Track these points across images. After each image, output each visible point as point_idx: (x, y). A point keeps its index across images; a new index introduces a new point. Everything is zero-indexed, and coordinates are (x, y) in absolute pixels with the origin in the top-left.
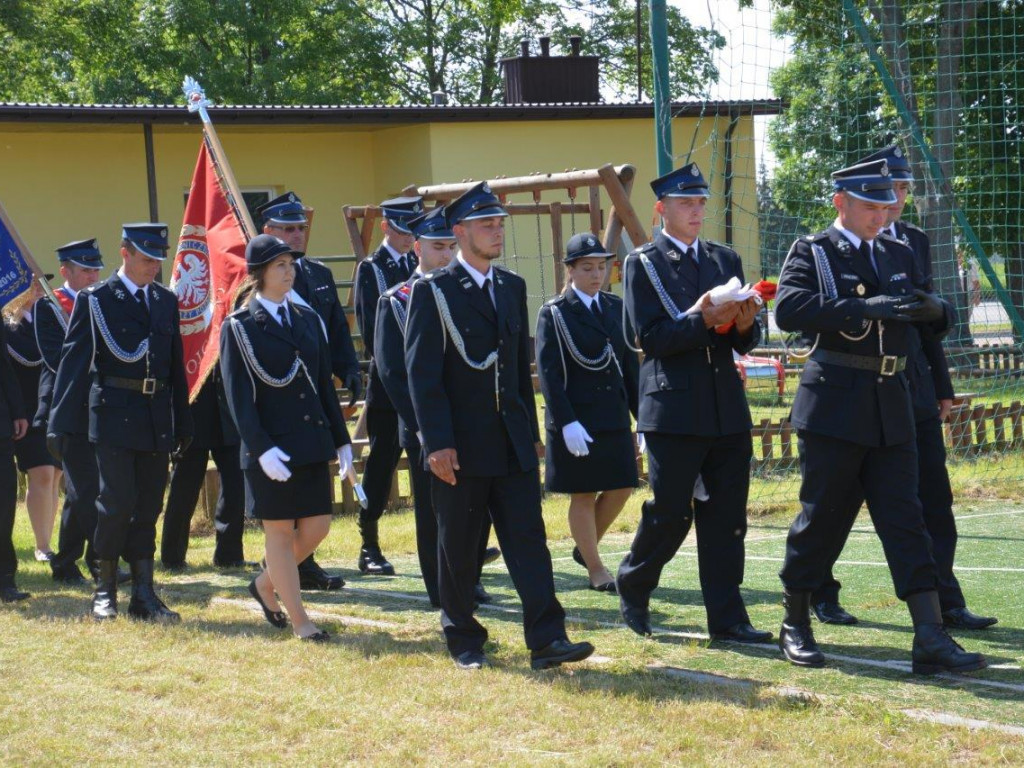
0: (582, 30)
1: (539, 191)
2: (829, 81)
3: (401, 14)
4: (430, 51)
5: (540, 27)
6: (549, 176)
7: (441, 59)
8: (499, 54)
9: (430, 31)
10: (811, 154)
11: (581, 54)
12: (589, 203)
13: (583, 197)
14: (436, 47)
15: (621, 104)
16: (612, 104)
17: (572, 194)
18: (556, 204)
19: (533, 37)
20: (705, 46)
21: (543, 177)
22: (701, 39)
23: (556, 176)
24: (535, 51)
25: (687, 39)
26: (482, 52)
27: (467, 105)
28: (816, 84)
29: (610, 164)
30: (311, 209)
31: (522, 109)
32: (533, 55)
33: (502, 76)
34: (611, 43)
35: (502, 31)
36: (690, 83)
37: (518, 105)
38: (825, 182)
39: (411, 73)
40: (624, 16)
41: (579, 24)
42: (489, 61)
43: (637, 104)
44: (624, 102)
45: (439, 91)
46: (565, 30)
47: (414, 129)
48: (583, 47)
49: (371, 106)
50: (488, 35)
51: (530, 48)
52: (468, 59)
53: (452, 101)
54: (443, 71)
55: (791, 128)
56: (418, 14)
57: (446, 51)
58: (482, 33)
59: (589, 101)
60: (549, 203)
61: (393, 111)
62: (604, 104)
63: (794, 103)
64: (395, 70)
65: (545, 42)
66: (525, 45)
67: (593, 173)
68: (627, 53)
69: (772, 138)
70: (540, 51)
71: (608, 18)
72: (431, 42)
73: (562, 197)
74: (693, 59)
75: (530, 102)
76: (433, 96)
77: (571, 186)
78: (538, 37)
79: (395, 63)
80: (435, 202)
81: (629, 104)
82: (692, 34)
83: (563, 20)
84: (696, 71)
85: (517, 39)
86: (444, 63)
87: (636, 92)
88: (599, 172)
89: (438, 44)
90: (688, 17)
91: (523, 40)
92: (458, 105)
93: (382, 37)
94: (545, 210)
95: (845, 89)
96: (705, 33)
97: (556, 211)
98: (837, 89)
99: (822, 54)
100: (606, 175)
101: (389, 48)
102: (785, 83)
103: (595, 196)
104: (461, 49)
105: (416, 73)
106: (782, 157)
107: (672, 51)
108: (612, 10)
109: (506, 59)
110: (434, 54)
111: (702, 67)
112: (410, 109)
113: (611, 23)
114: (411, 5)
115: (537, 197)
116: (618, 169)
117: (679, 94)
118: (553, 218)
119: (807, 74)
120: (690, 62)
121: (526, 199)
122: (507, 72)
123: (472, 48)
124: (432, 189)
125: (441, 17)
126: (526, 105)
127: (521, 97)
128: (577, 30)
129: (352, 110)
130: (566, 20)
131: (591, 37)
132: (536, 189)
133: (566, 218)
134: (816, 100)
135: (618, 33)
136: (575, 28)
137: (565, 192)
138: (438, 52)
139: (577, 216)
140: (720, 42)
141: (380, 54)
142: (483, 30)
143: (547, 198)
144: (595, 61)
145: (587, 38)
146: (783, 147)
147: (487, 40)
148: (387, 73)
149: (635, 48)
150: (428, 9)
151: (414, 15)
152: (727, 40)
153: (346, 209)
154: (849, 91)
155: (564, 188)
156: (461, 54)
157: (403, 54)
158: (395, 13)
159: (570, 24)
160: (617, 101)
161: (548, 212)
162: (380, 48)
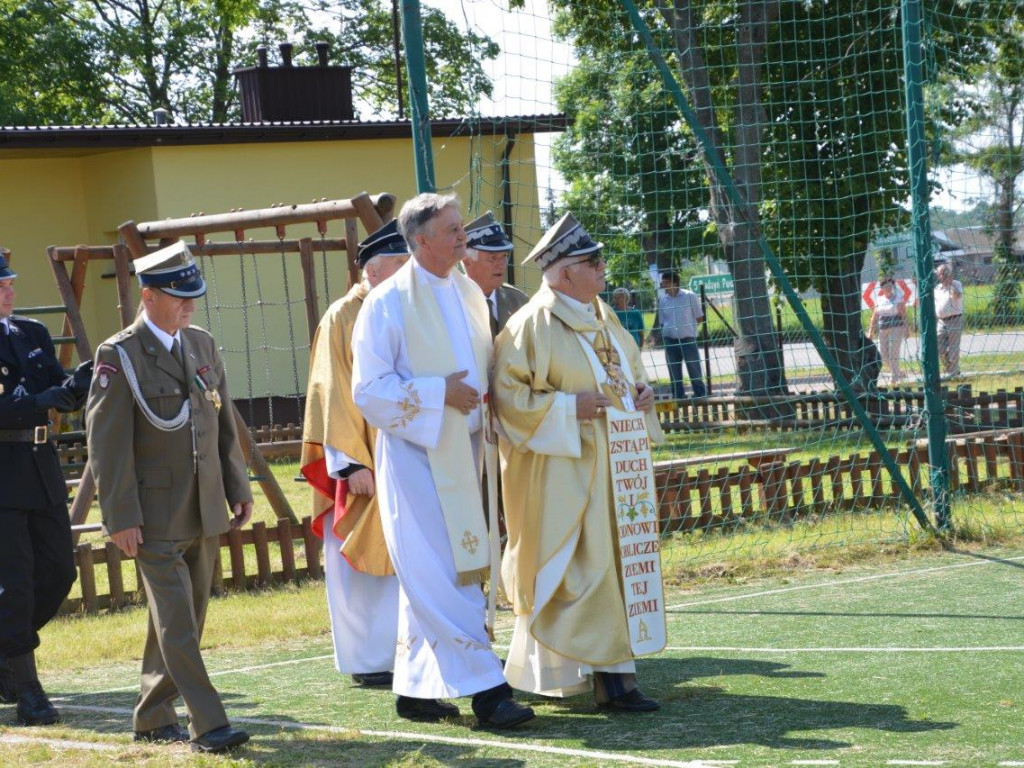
0: (332, 35)
1: (283, 225)
2: (620, 91)
3: (111, 16)
4: (149, 60)
5: (280, 32)
6: (294, 207)
7: (162, 70)
8: (232, 63)
9: (148, 38)
10: (604, 176)
11: (330, 63)
12: (345, 238)
13: (337, 231)
14: (156, 55)
15: (379, 122)
16: (369, 122)
17: (322, 229)
18: (306, 241)
19: (272, 43)
20: (476, 55)
21: (287, 209)
22: (471, 47)
23: (302, 208)
24: (275, 60)
25: (454, 45)
26: (211, 60)
27: (195, 125)
28: (604, 95)
29: (365, 193)
30: (8, 251)
31: (262, 129)
32: (270, 65)
33: (238, 90)
34: (365, 51)
35: (235, 36)
36: (460, 99)
37: (257, 124)
38: (620, 208)
39: (128, 88)
40: (380, 19)
41: (326, 29)
42: (222, 73)
43: (397, 121)
44: (383, 120)
45: (160, 110)
46: (310, 34)
47: (136, 153)
48: (333, 56)
49: (78, 127)
50: (218, 40)
51: (270, 56)
52: (195, 70)
53: (179, 121)
54: (166, 83)
55: (579, 147)
56: (133, 16)
57: (168, 60)
58: (211, 39)
59: (341, 119)
60: (298, 239)
61: (105, 131)
62: (360, 122)
63: (580, 118)
64: (107, 83)
65: (287, 50)
66: (263, 54)
67: (345, 203)
68: (385, 62)
69: (557, 159)
70: (281, 60)
71: (361, 22)
72: (150, 50)
73: (310, 231)
74: (463, 70)
75: (272, 121)
76: (155, 114)
77: (321, 219)
78: (277, 43)
79: (107, 76)
80: (159, 240)
81: (388, 122)
82: (460, 40)
83: (306, 23)
84: (466, 85)
85: (252, 46)
86: (167, 74)
87: (397, 108)
88: (353, 202)
89: (157, 52)
90: (455, 21)
91: (259, 47)
92: (185, 124)
93: (91, 45)
94: (292, 247)
95: (638, 100)
96: (474, 39)
97: (307, 249)
98: (629, 100)
99: (610, 62)
100: (360, 204)
101: (99, 57)
102: (570, 95)
103: (351, 230)
104: (186, 58)
105: (133, 87)
106: (569, 179)
107: (438, 60)
108: (365, 13)
109: (240, 70)
110: (154, 64)
111: (473, 79)
112: (127, 131)
113: (365, 27)
114: (123, 7)
115: (281, 233)
116: (375, 199)
117: (446, 112)
118: (303, 256)
119: (595, 83)
120: (459, 74)
121: (269, 235)
122: (243, 85)
123: (200, 56)
124: (154, 225)
125: (161, 22)
126: (267, 123)
127: (260, 115)
128: (325, 35)
129: (55, 132)
130: (310, 24)
131: (341, 44)
132: (279, 223)
133: (317, 256)
134: (605, 113)
135: (371, 37)
136: (322, 33)
137: (314, 226)
138: (159, 61)
139: (329, 254)
140: (493, 51)
141: (87, 65)
142: (212, 34)
143: (294, 233)
144: (348, 71)
145: (336, 45)
146: (571, 170)
147: (218, 46)
148: (97, 88)
149: (394, 56)
150: (145, 11)
151: (127, 19)
152: (501, 47)
153: (51, 251)
154: (643, 102)
155: (314, 221)
156: (186, 63)
157: (115, 62)
158: (105, 16)
159: (316, 28)
160: (374, 119)
161: (297, 250)
162: (88, 58)
